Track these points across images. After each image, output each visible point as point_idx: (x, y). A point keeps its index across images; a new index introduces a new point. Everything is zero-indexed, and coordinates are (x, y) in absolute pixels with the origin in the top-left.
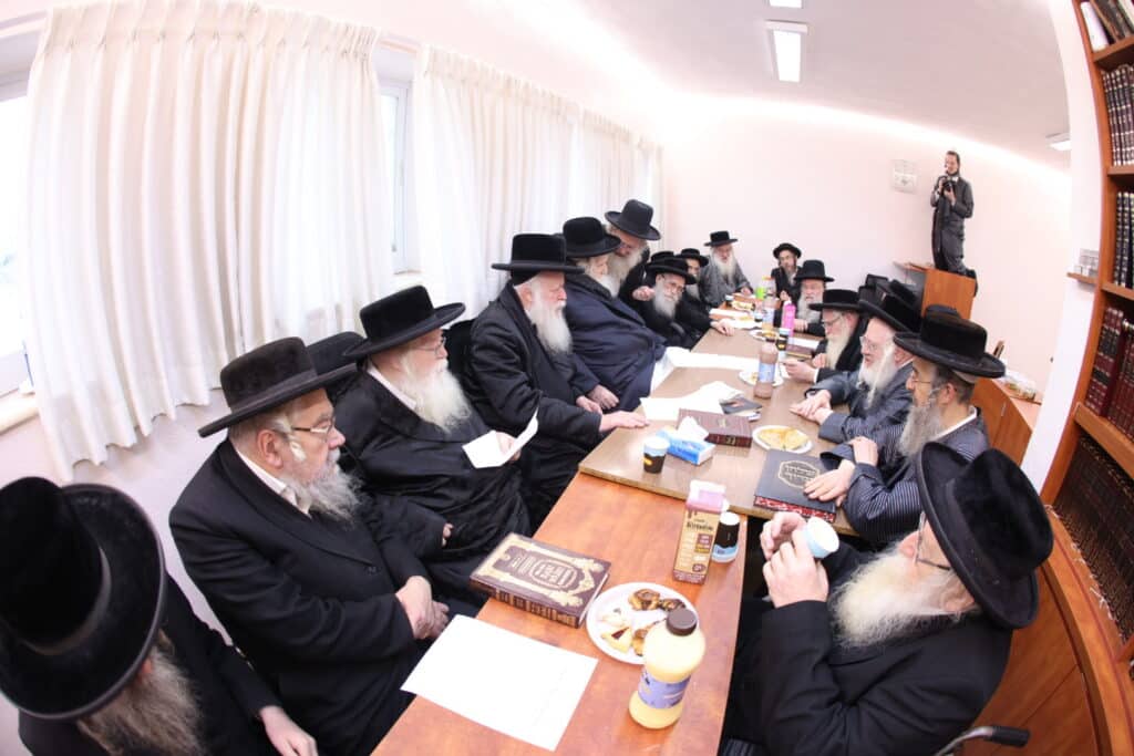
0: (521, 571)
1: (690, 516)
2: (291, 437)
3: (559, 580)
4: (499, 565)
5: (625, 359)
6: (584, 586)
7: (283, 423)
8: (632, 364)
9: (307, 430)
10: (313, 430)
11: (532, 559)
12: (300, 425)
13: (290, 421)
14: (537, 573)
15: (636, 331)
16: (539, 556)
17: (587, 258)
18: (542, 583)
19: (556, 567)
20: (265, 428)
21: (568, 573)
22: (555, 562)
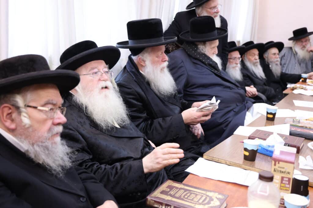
0: (177, 195)
1: (275, 165)
2: (23, 110)
3: (199, 200)
4: (163, 192)
5: (228, 107)
6: (214, 204)
7: (19, 100)
8: (232, 110)
9: (35, 108)
10: (39, 108)
11: (182, 191)
12: (31, 104)
13: (25, 100)
14: (186, 197)
15: (235, 91)
16: (186, 190)
17: (204, 43)
18: (190, 201)
19: (196, 195)
20: (6, 103)
21: (204, 198)
22: (195, 193)
